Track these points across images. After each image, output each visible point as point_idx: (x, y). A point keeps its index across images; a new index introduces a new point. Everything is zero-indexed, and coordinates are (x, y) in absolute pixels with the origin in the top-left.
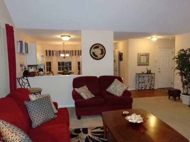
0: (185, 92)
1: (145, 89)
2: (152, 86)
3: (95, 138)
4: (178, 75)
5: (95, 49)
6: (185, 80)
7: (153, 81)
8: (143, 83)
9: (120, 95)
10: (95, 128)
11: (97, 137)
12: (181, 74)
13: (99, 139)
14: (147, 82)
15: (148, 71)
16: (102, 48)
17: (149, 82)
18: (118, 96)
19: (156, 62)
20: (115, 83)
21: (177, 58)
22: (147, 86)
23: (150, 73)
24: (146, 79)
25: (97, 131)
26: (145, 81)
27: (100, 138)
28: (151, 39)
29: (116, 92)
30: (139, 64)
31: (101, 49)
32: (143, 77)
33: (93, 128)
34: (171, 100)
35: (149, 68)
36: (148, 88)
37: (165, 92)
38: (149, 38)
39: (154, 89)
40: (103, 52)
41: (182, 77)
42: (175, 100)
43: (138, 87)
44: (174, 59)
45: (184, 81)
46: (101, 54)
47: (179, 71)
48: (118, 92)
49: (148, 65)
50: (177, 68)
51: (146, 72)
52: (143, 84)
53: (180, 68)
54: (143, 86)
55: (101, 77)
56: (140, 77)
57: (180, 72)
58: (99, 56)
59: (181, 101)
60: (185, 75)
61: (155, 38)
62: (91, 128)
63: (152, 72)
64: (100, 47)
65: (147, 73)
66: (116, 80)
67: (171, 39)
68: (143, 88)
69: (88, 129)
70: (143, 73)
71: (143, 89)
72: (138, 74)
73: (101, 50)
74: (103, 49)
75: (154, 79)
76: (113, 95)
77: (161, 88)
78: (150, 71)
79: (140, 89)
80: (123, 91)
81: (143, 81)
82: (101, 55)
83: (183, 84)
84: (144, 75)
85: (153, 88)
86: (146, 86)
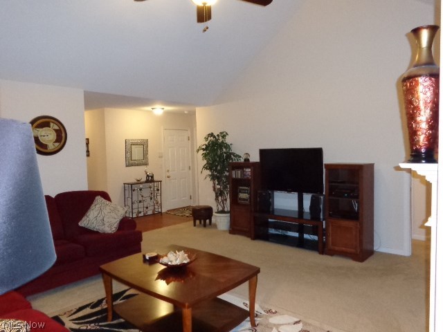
0: (220, 209)
1: (145, 216)
2: (156, 207)
3: (89, 327)
4: (209, 179)
5: (41, 130)
6: (218, 187)
7: (159, 197)
8: (140, 202)
9: (114, 229)
10: (75, 310)
11: (93, 325)
12: (213, 177)
13: (98, 325)
14: (149, 199)
15: (148, 176)
16: (57, 128)
17: (151, 199)
18: (110, 232)
19: (161, 157)
20: (98, 206)
21: (204, 150)
22: (149, 208)
23: (152, 181)
24: (146, 193)
25: (85, 314)
26: (144, 199)
27: (100, 324)
28: (151, 111)
29: (104, 224)
30: (130, 163)
31: (54, 130)
32: (141, 190)
33: (72, 312)
34: (199, 226)
35: (150, 169)
36: (150, 212)
37: (182, 216)
38: (149, 108)
39: (161, 213)
40: (61, 136)
41: (214, 184)
42: (205, 226)
43: (131, 214)
44: (198, 151)
45: (218, 189)
46: (56, 141)
47: (208, 172)
48: (107, 224)
49: (146, 164)
50: (205, 167)
51: (144, 179)
52: (141, 205)
53: (210, 166)
54: (140, 210)
55: (59, 196)
56: (134, 190)
57: (210, 173)
58: (51, 147)
59: (215, 226)
60: (219, 178)
61: (159, 110)
62: (65, 313)
63: (155, 179)
64: (52, 124)
65: (147, 181)
66: (99, 199)
67: (186, 114)
68: (140, 212)
69: (60, 317)
70: (139, 182)
71: (142, 214)
72: (128, 184)
73: (56, 131)
74: (60, 130)
75: (159, 192)
76: (97, 233)
77: (174, 210)
78: (152, 177)
79: (135, 216)
80: (118, 220)
81: (140, 199)
82: (57, 144)
83: (216, 194)
84: (141, 186)
85: (160, 210)
86: (147, 208)
